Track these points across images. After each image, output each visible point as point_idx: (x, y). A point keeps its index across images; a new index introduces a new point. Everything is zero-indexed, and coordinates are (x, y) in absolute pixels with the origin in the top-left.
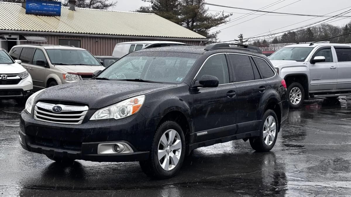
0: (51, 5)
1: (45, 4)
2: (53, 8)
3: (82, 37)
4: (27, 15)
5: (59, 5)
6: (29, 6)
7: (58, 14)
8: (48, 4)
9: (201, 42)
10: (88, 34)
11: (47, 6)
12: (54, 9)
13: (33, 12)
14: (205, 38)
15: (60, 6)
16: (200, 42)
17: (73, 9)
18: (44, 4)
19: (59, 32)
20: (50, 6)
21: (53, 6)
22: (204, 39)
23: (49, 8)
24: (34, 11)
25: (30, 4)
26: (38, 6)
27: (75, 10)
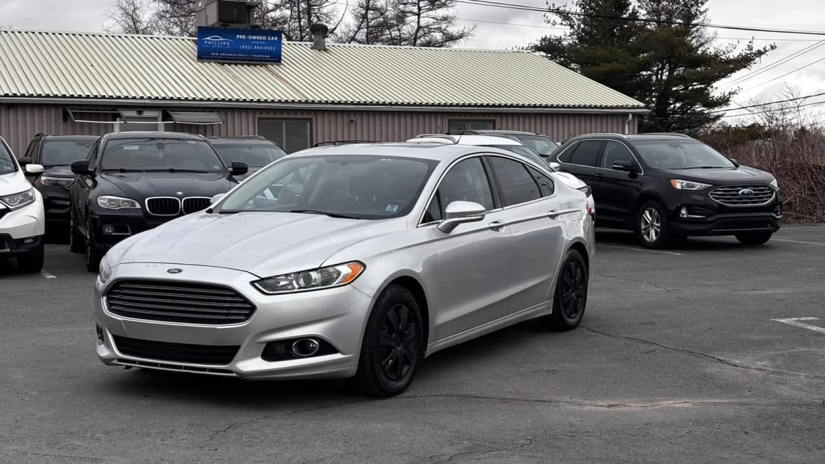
0: (258, 38)
1: (244, 36)
2: (263, 46)
3: (316, 111)
4: (200, 63)
5: (276, 38)
6: (206, 42)
7: (276, 58)
8: (250, 37)
9: (631, 116)
10: (330, 103)
11: (247, 42)
12: (265, 48)
13: (216, 56)
14: (642, 105)
15: (280, 38)
16: (626, 115)
17: (320, 47)
18: (241, 37)
19: (259, 101)
20: (256, 40)
21: (263, 41)
22: (638, 107)
23: (253, 45)
24: (217, 54)
25: (208, 38)
26: (226, 41)
27: (325, 50)
